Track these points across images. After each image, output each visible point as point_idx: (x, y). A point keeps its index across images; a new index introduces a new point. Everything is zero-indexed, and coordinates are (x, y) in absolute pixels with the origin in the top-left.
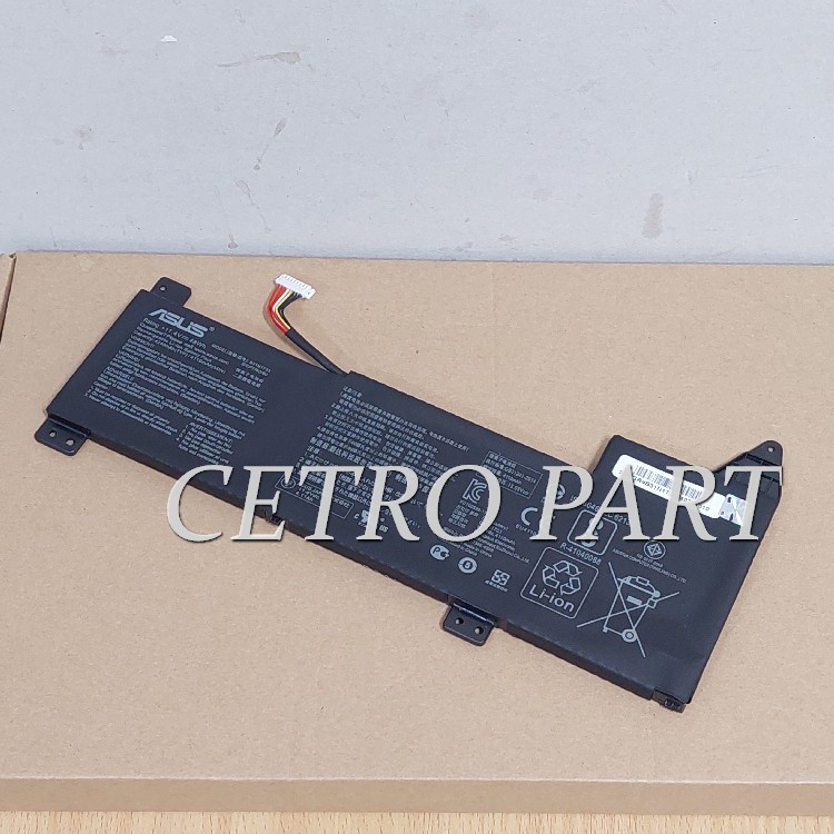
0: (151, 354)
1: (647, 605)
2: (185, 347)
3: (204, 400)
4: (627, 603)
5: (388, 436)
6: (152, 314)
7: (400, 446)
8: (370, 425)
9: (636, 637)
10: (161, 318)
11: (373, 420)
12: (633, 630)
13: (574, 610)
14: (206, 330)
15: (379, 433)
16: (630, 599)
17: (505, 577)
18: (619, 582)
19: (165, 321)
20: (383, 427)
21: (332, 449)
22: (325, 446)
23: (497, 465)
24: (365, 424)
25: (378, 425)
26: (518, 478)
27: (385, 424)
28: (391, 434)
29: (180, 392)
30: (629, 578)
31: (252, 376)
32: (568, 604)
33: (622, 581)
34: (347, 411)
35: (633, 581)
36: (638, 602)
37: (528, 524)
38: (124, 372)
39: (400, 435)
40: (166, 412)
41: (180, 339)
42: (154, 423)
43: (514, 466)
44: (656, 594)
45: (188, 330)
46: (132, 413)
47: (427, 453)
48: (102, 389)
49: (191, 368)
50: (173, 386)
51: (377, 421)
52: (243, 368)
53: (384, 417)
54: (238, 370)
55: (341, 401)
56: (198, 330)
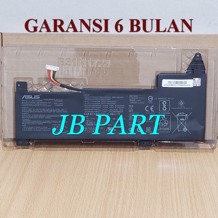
0: (30, 110)
1: (186, 119)
2: (37, 104)
3: (52, 116)
4: (180, 121)
5: (102, 104)
6: (23, 98)
7: (107, 105)
8: (96, 102)
9: (187, 129)
10: (26, 98)
11: (96, 100)
12: (185, 128)
13: (170, 129)
14: (39, 96)
15: (99, 103)
16: (181, 119)
17: (149, 128)
18: (177, 116)
19: (27, 98)
20: (99, 101)
21: (91, 114)
22: (89, 114)
23: (133, 98)
24: (95, 102)
25: (98, 101)
26: (139, 99)
27: (100, 100)
28: (103, 102)
29: (45, 117)
30: (178, 114)
31: (59, 103)
32: (167, 128)
33: (177, 115)
34: (88, 101)
35: (180, 114)
36: (183, 119)
37: (148, 111)
38: (27, 119)
39: (105, 101)
40: (45, 125)
41: (34, 102)
42: (44, 129)
43: (137, 96)
44: (187, 115)
45: (35, 98)
46: (37, 129)
47: (114, 104)
48: (25, 127)
49: (43, 109)
50: (42, 116)
51: (97, 100)
52: (55, 102)
53: (98, 98)
54: (55, 103)
55: (85, 99)
56: (37, 97)
